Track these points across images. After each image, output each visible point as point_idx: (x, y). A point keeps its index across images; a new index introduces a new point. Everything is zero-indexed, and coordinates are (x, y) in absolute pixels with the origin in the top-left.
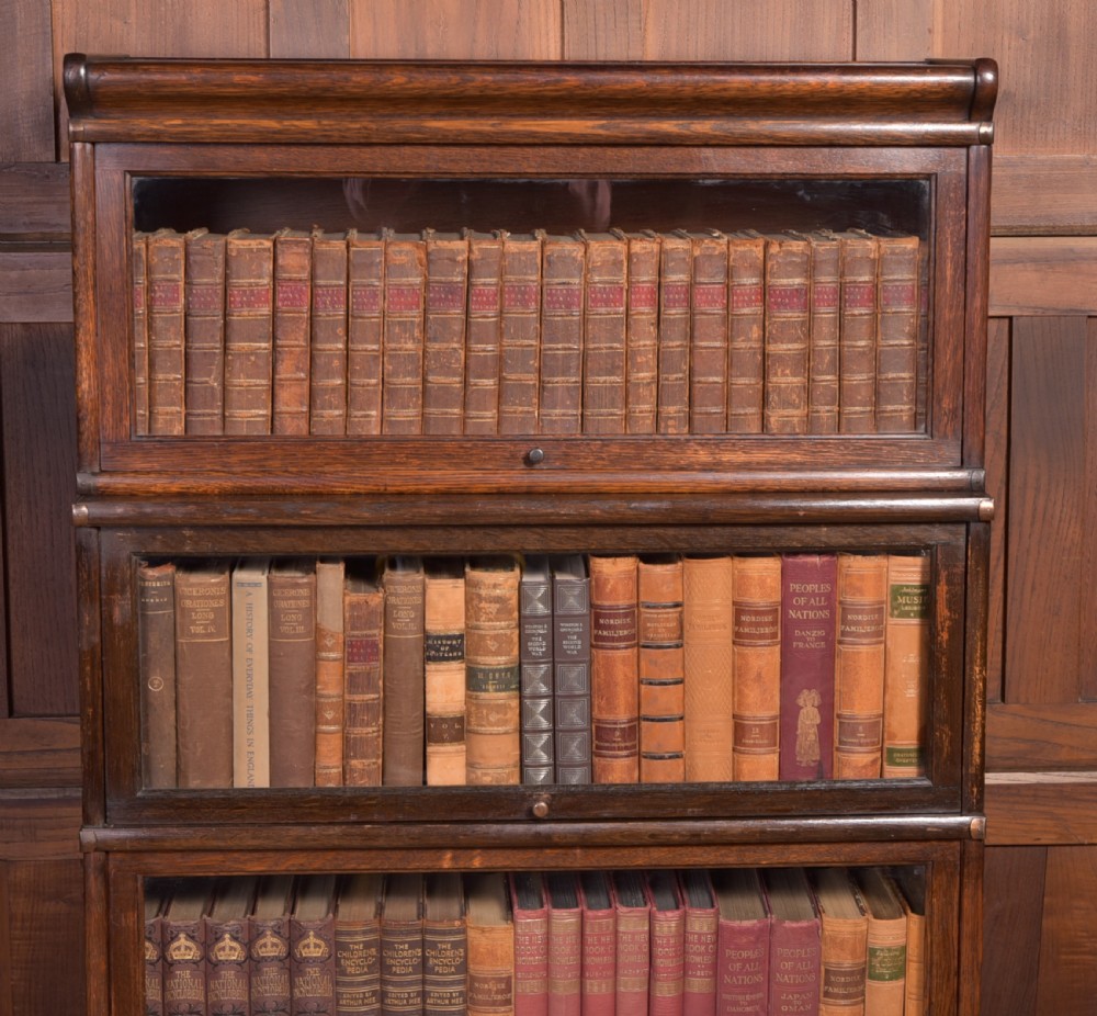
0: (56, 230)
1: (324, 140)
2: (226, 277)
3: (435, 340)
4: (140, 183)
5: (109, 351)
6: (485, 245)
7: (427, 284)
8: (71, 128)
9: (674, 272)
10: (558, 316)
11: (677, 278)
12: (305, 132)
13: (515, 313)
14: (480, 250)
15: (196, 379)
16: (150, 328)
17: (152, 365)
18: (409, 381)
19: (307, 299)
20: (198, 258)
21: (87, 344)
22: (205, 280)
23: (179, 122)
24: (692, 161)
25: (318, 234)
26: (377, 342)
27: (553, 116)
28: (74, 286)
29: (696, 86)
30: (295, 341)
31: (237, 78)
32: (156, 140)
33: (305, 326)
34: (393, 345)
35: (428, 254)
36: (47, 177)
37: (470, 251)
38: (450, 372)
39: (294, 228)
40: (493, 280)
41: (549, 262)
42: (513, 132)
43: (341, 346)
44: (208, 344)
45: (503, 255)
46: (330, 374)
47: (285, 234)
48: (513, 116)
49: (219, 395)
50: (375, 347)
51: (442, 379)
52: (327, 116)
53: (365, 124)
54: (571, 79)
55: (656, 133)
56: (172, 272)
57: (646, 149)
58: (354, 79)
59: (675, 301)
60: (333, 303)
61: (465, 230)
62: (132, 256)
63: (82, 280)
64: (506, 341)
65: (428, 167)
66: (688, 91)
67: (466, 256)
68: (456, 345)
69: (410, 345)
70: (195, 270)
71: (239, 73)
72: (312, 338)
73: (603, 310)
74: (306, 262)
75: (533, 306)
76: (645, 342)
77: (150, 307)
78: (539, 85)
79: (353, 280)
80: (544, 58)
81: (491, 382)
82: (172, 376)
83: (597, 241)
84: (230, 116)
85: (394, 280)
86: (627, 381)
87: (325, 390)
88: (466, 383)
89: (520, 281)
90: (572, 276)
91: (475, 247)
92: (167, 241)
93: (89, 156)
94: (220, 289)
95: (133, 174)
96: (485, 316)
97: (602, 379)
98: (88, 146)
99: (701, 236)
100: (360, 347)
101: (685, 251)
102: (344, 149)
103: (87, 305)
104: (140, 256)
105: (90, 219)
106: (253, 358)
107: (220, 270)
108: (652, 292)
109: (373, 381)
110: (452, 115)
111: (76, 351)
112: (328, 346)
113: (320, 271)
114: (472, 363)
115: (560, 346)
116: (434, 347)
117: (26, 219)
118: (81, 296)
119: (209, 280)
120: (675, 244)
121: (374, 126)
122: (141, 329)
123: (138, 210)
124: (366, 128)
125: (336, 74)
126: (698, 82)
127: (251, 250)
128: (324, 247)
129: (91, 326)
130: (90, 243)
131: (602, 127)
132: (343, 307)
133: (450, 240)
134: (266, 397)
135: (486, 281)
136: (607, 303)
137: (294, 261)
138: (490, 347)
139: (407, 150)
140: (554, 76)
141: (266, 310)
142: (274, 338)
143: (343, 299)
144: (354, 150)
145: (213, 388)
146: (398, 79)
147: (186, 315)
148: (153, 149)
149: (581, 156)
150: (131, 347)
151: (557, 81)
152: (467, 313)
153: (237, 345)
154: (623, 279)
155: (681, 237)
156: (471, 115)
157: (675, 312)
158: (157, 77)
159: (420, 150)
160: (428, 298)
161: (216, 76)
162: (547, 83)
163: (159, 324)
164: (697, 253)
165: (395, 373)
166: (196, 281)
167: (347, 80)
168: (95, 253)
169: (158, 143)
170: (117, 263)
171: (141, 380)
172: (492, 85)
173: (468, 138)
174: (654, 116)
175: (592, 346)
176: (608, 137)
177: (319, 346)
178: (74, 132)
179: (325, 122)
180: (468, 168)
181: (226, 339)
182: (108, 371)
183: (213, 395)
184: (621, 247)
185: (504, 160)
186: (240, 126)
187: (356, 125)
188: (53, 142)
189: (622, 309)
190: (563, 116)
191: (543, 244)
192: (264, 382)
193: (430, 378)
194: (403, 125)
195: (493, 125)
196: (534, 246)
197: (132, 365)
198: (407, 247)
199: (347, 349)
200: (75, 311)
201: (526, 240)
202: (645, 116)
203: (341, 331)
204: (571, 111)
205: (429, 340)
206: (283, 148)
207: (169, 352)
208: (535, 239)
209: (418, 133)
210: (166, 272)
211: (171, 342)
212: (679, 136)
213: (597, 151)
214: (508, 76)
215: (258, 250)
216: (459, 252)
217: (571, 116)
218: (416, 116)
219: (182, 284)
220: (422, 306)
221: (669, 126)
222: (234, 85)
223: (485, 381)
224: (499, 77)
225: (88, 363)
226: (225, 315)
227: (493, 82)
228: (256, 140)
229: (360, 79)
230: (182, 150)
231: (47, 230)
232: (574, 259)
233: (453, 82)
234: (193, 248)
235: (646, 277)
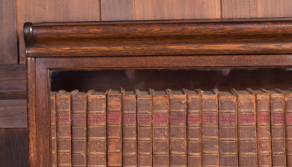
0: (18, 91)
1: (127, 55)
2: (87, 110)
3: (174, 136)
4: (53, 73)
5: (41, 141)
6: (194, 97)
7: (170, 113)
8: (27, 52)
9: (277, 108)
10: (226, 126)
11: (278, 110)
12: (119, 52)
13: (207, 124)
14: (191, 98)
15: (76, 152)
16: (57, 131)
17: (58, 146)
18: (163, 153)
19: (120, 119)
20: (76, 103)
21: (33, 138)
22: (79, 112)
23: (68, 48)
24: (282, 60)
25: (123, 91)
26: (149, 137)
27: (221, 43)
28: (28, 115)
29: (283, 29)
30: (116, 136)
31: (91, 31)
32: (60, 56)
33: (120, 130)
34: (156, 138)
35: (170, 100)
36: (15, 70)
37: (187, 99)
38: (180, 150)
39: (114, 89)
40: (198, 111)
41: (221, 104)
42: (204, 50)
43: (134, 138)
44: (81, 138)
45: (201, 100)
46: (130, 150)
47: (110, 92)
48: (204, 43)
49: (85, 159)
50: (149, 139)
51: (177, 153)
52: (127, 45)
53: (143, 47)
54: (229, 27)
55: (266, 49)
56: (65, 109)
57: (262, 56)
58: (138, 30)
59: (278, 120)
60: (131, 121)
61: (184, 90)
62: (50, 102)
63: (31, 112)
64: (204, 137)
65: (169, 64)
66: (280, 31)
67: (186, 101)
68: (183, 138)
69: (163, 138)
70: (75, 108)
71: (93, 28)
72: (123, 135)
73: (246, 124)
74: (120, 104)
75: (215, 122)
76: (265, 138)
77: (57, 123)
78: (215, 30)
79: (139, 111)
80: (214, 18)
81: (198, 154)
82: (66, 151)
83: (242, 94)
84: (88, 46)
85: (156, 111)
86: (258, 155)
87: (129, 157)
88: (187, 155)
89: (209, 111)
90: (232, 109)
91: (189, 97)
92: (63, 95)
93: (34, 63)
94: (85, 115)
95: (50, 69)
96: (195, 126)
97: (247, 153)
98: (33, 59)
99: (288, 92)
100: (143, 139)
101: (281, 99)
102: (134, 58)
103: (33, 123)
104: (53, 102)
105: (34, 87)
106: (99, 144)
107: (85, 107)
108: (267, 116)
109: (148, 153)
110: (178, 43)
111: (28, 141)
112: (129, 139)
113: (125, 107)
114: (190, 146)
115: (227, 139)
116: (174, 139)
117: (6, 87)
118: (30, 119)
119: (81, 111)
120: (276, 96)
121: (146, 48)
122: (54, 131)
123: (52, 84)
124: (143, 49)
125: (131, 28)
126: (284, 27)
127: (97, 99)
128: (127, 98)
129: (34, 130)
130: (34, 97)
131: (243, 47)
132: (135, 122)
133: (179, 95)
134: (104, 160)
135: (195, 112)
136: (247, 121)
137: (115, 103)
138: (197, 139)
139: (160, 58)
140: (221, 26)
141: (103, 124)
142: (107, 135)
143: (135, 119)
144: (138, 58)
145: (82, 156)
146: (156, 29)
147: (71, 126)
148: (58, 59)
149: (234, 59)
150: (50, 139)
151: (223, 29)
152: (187, 125)
153: (92, 138)
154: (254, 111)
155: (279, 93)
156: (186, 43)
157: (278, 125)
158: (60, 31)
159: (166, 58)
160: (171, 118)
161: (83, 30)
162: (218, 29)
163: (61, 129)
164: (287, 99)
165: (157, 150)
166: (75, 112)
167: (135, 30)
168: (36, 101)
169: (60, 57)
170: (45, 105)
171: (54, 152)
172: (195, 31)
173: (185, 53)
174: (265, 42)
175: (241, 139)
176: (245, 51)
177: (126, 139)
178: (28, 54)
179: (127, 47)
180: (186, 65)
181: (87, 136)
182: (41, 149)
183: (83, 159)
184: (252, 97)
185: (201, 61)
186: (93, 49)
187: (139, 48)
188: (17, 56)
189: (254, 123)
190: (225, 43)
191: (219, 96)
192: (103, 153)
193: (172, 152)
194: (158, 47)
195: (196, 47)
196: (214, 97)
197: (50, 146)
198: (161, 97)
199: (137, 140)
200: (28, 125)
201: (210, 94)
202: (261, 42)
203: (134, 132)
204: (229, 41)
205: (171, 136)
206: (110, 58)
207: (65, 141)
208: (215, 94)
209: (165, 51)
210: (63, 108)
211: (66, 137)
212: (277, 50)
213: (241, 57)
214: (201, 27)
215: (100, 99)
216: (183, 99)
217: (229, 43)
218: (164, 44)
219: (70, 113)
220: (168, 122)
221: (272, 46)
222: (90, 33)
223: (196, 154)
224: (198, 27)
225: (33, 146)
226: (87, 126)
227: (195, 29)
228: (99, 55)
229: (141, 30)
230: (69, 60)
231: (15, 91)
232: (232, 102)
233: (179, 30)
234: (74, 98)
235: (264, 110)
